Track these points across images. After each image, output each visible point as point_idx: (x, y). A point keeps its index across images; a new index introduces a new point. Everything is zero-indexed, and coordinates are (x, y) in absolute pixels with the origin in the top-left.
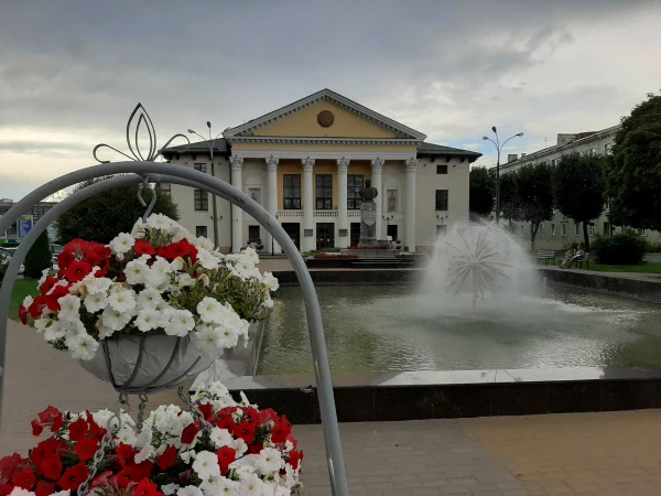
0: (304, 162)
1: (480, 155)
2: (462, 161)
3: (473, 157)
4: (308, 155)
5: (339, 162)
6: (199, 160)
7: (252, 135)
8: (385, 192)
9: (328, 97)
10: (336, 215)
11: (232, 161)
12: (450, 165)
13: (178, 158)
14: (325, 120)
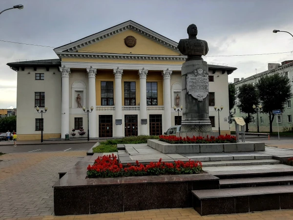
0: (115, 71)
1: (235, 69)
2: (223, 73)
3: (230, 70)
4: (118, 66)
5: (140, 72)
6: (39, 71)
7: (77, 52)
8: (173, 94)
9: (132, 26)
10: (139, 109)
11: (61, 70)
12: (215, 76)
13: (23, 70)
14: (130, 43)
